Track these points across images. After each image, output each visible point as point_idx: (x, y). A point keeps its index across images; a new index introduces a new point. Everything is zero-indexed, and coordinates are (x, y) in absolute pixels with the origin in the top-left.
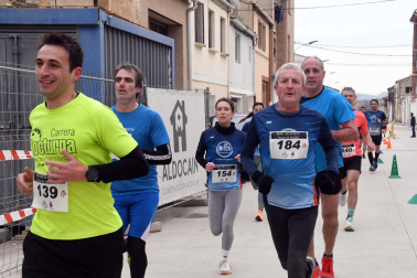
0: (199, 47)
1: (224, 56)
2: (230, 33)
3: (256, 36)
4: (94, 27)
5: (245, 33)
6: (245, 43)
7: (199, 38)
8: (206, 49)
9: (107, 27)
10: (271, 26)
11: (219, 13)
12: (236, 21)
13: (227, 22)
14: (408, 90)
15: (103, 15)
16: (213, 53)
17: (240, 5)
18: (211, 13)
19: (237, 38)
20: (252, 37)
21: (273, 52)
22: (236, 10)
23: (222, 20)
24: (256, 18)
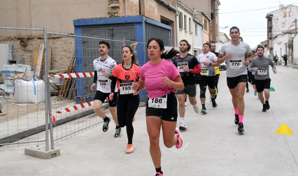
0: (181, 30)
1: (191, 33)
2: (193, 24)
3: (204, 25)
4: (141, 23)
5: (199, 24)
6: (199, 28)
7: (181, 27)
8: (183, 31)
9: (146, 23)
10: (209, 21)
11: (189, 16)
12: (196, 19)
13: (192, 20)
14: (265, 46)
15: (144, 18)
16: (186, 32)
17: (196, 13)
18: (185, 16)
19: (196, 26)
20: (202, 26)
21: (211, 31)
22: (195, 15)
23: (190, 19)
24: (203, 18)
